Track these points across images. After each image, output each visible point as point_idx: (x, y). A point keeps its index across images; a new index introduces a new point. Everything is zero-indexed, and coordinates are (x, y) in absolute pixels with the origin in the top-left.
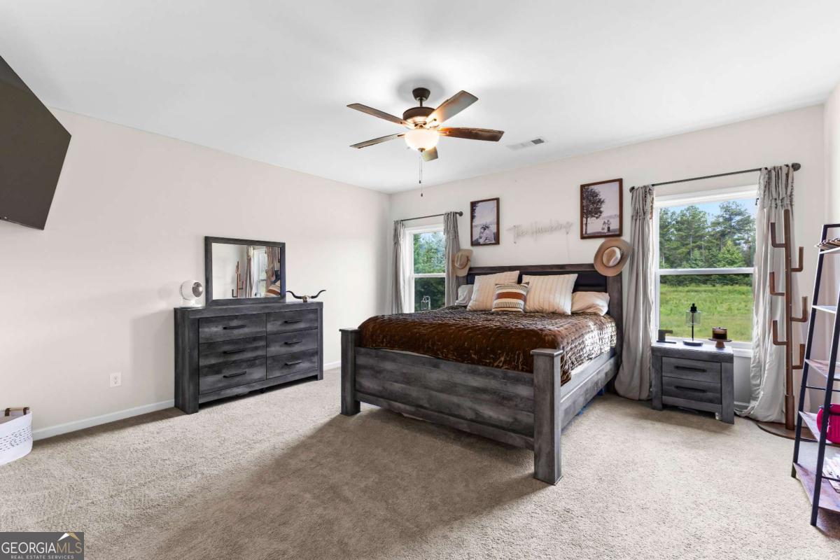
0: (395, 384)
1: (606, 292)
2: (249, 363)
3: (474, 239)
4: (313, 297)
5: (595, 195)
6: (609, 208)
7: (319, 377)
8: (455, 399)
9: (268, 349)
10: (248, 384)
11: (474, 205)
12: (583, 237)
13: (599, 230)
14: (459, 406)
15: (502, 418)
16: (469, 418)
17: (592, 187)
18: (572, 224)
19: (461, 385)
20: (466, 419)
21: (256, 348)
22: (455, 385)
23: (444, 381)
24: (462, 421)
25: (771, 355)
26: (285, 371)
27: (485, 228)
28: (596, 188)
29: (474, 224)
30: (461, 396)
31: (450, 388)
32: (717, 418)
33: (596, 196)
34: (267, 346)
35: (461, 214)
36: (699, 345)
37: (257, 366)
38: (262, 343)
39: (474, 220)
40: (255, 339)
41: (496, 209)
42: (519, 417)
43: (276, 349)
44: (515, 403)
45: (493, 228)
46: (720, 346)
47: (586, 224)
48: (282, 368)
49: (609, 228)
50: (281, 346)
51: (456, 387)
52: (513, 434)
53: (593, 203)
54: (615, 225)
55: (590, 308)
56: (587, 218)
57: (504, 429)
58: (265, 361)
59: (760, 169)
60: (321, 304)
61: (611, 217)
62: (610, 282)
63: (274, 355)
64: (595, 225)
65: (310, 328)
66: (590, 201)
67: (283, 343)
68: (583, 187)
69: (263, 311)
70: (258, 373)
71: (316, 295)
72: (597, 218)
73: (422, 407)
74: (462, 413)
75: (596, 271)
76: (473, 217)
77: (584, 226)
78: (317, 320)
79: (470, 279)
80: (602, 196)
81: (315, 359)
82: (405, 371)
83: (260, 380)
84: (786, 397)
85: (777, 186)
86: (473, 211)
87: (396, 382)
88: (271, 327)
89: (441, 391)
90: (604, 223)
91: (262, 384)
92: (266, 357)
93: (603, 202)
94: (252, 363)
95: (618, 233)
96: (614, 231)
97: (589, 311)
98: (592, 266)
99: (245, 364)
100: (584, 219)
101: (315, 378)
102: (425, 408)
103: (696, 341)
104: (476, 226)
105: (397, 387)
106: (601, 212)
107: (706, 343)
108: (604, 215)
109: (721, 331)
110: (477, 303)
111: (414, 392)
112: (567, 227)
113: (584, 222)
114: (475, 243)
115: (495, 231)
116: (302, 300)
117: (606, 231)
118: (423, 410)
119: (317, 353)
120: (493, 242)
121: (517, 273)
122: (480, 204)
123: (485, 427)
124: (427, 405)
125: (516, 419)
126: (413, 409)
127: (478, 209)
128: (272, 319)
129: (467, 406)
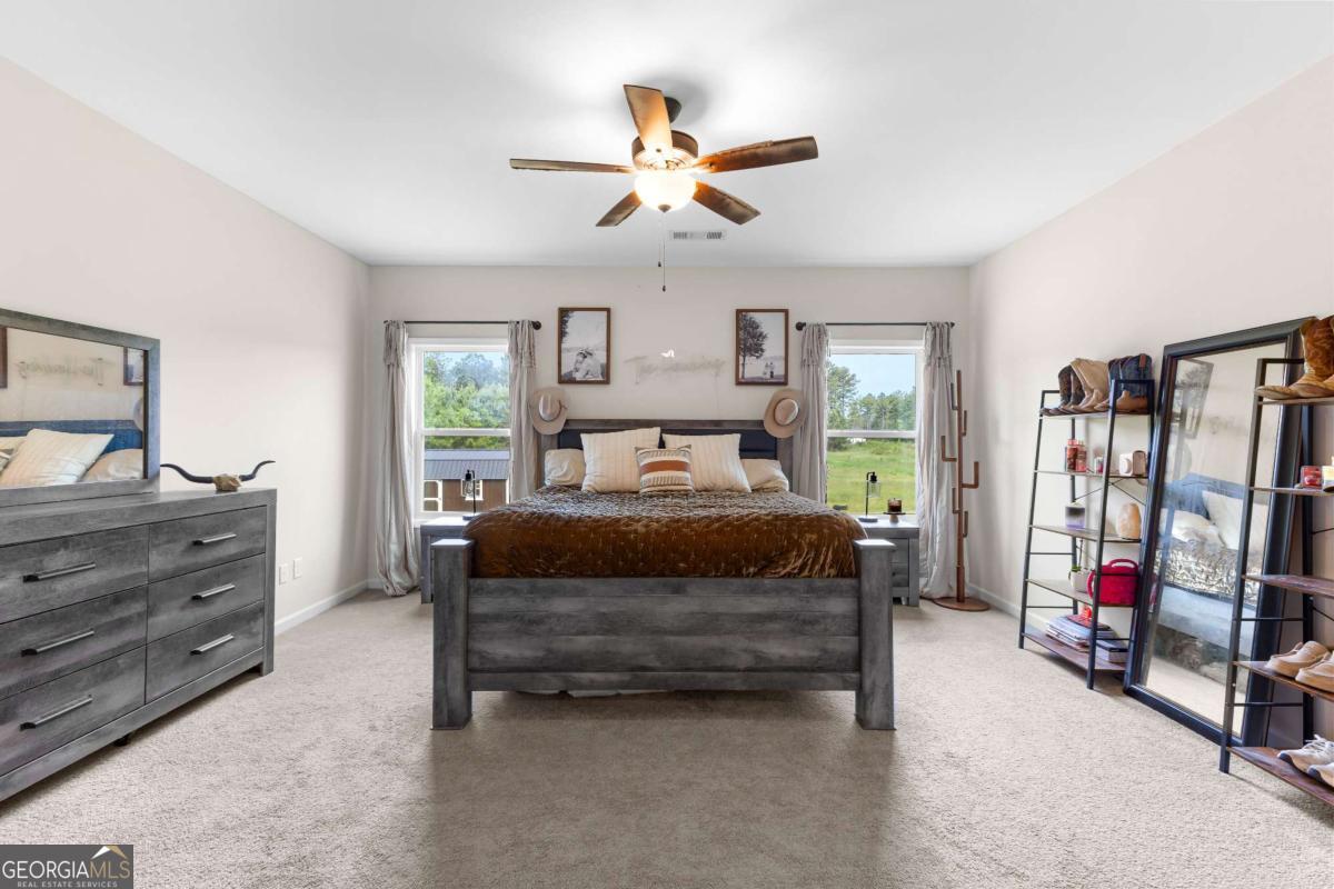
0: (579, 637)
1: (776, 459)
2: (98, 669)
3: (564, 371)
4: (245, 478)
5: (755, 326)
6: (773, 347)
7: (265, 668)
8: (714, 641)
9: (151, 621)
10: (93, 729)
11: (564, 314)
12: (739, 383)
13: (760, 375)
14: (723, 651)
15: (803, 653)
16: (742, 667)
17: (751, 314)
18: (724, 362)
19: (726, 614)
20: (739, 671)
21: (122, 624)
22: (717, 616)
23: (692, 613)
24: (733, 674)
25: (941, 525)
26: (193, 670)
27: (585, 355)
28: (757, 317)
29: (563, 346)
30: (729, 633)
31: (709, 623)
32: (904, 603)
33: (758, 327)
34: (150, 612)
35: (537, 326)
36: (874, 521)
37: (121, 673)
38: (138, 607)
39: (564, 339)
40: (118, 598)
41: (605, 325)
42: (830, 646)
43: (170, 618)
44: (823, 626)
45: (601, 357)
46: (895, 520)
47: (743, 365)
48: (186, 663)
49: (772, 373)
50: (183, 608)
51: (717, 620)
52: (822, 675)
53: (753, 337)
54: (779, 371)
55: (769, 481)
56: (744, 356)
57: (804, 670)
58: (141, 654)
59: (925, 324)
60: (272, 494)
61: (776, 358)
62: (781, 446)
63: (165, 633)
64: (754, 367)
65: (249, 554)
66: (749, 333)
67: (188, 598)
68: (739, 312)
69: (139, 521)
70: (122, 693)
71: (250, 472)
72: (758, 357)
73: (644, 669)
74: (730, 662)
75: (765, 431)
76: (562, 334)
77: (741, 367)
78: (264, 533)
79: (569, 438)
80: (764, 329)
81: (258, 626)
82: (603, 609)
83: (127, 709)
84: (958, 569)
85: (941, 345)
86: (562, 323)
87: (584, 633)
88: (159, 560)
89: (688, 632)
90: (767, 366)
91: (134, 720)
92: (143, 645)
93: (765, 337)
94: (105, 668)
95: (782, 380)
96: (778, 377)
97: (769, 485)
98: (761, 423)
99: (86, 675)
100: (741, 358)
101: (256, 671)
102: (652, 669)
103: (869, 517)
104: (568, 350)
105: (583, 643)
106: (762, 350)
107: (881, 518)
108: (767, 354)
109: (895, 503)
110: (605, 480)
111: (627, 646)
112: (717, 366)
113: (741, 362)
114: (566, 380)
115: (604, 361)
116: (213, 487)
117: (768, 376)
118: (650, 674)
119: (262, 610)
120: (600, 378)
121: (656, 431)
122: (575, 313)
123: (776, 676)
124: (658, 664)
125: (825, 651)
126: (626, 677)
127: (574, 321)
128: (163, 538)
129: (739, 648)
